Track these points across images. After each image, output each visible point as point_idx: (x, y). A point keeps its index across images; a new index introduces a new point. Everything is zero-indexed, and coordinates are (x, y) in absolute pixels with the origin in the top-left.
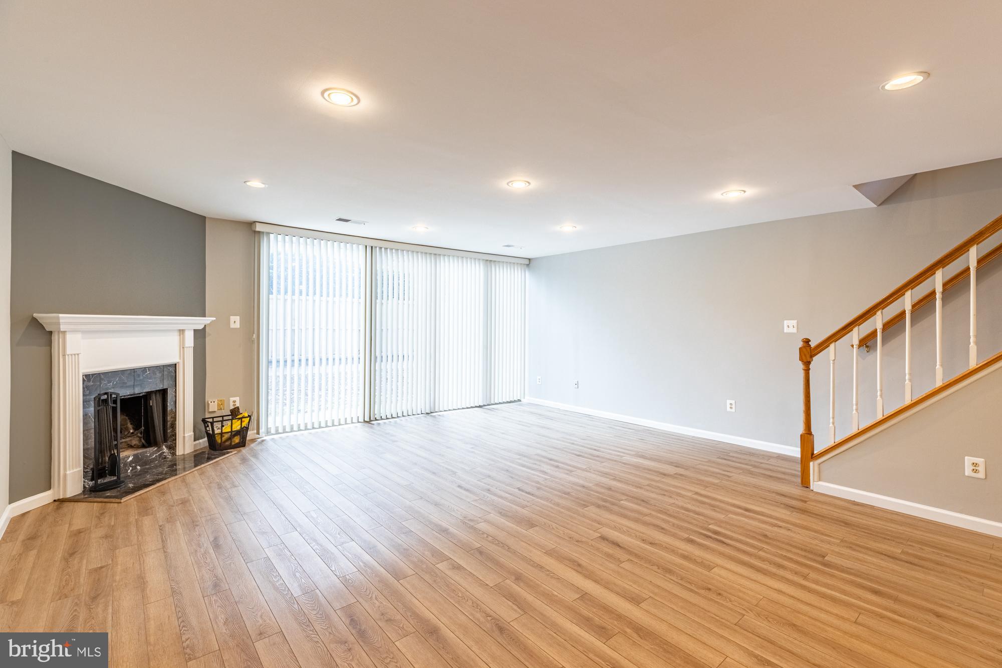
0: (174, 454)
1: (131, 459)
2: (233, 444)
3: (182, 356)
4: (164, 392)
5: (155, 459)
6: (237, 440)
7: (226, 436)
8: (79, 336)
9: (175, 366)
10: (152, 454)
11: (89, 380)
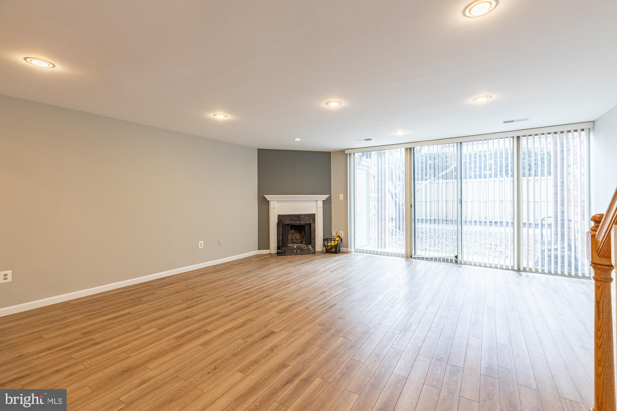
0: (315, 250)
1: (295, 247)
2: (332, 251)
3: (317, 211)
4: (310, 224)
5: (306, 250)
6: (333, 250)
7: (329, 247)
8: (275, 202)
9: (314, 215)
10: (305, 247)
11: (280, 217)
